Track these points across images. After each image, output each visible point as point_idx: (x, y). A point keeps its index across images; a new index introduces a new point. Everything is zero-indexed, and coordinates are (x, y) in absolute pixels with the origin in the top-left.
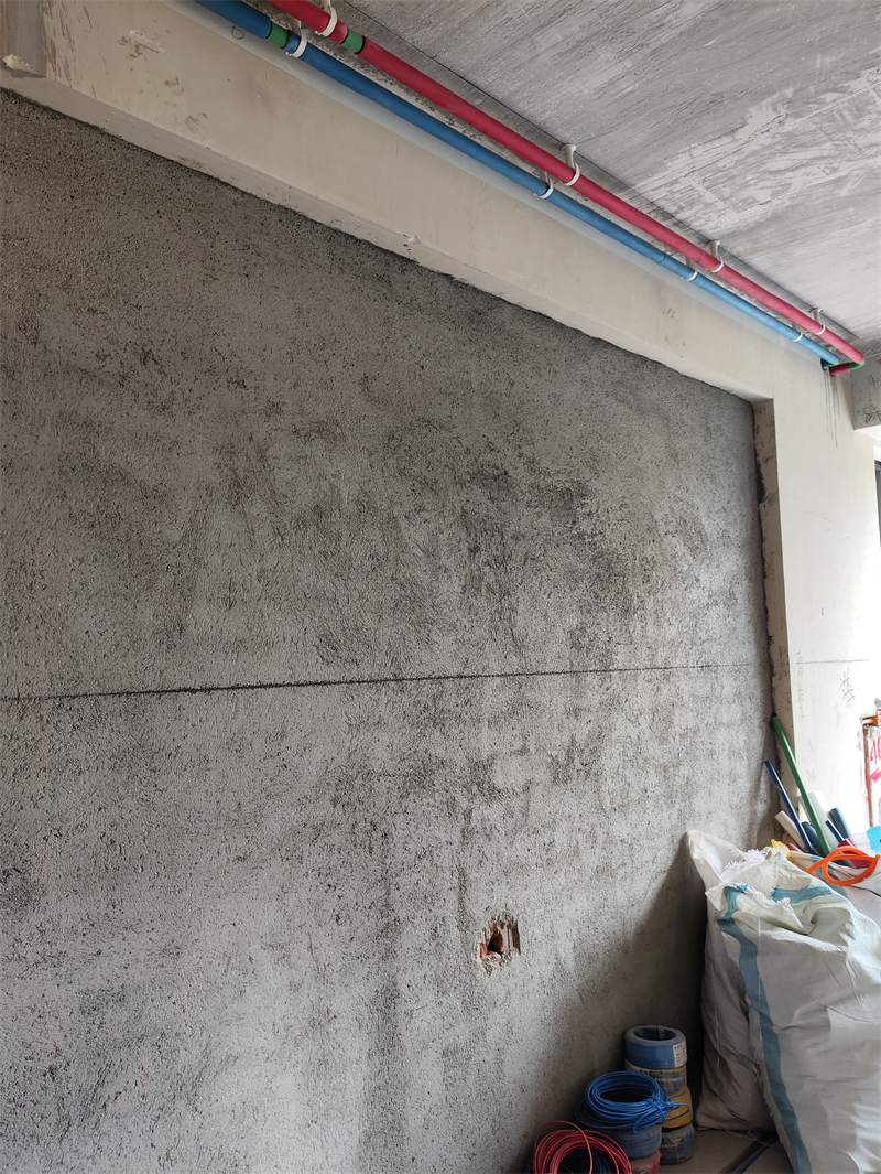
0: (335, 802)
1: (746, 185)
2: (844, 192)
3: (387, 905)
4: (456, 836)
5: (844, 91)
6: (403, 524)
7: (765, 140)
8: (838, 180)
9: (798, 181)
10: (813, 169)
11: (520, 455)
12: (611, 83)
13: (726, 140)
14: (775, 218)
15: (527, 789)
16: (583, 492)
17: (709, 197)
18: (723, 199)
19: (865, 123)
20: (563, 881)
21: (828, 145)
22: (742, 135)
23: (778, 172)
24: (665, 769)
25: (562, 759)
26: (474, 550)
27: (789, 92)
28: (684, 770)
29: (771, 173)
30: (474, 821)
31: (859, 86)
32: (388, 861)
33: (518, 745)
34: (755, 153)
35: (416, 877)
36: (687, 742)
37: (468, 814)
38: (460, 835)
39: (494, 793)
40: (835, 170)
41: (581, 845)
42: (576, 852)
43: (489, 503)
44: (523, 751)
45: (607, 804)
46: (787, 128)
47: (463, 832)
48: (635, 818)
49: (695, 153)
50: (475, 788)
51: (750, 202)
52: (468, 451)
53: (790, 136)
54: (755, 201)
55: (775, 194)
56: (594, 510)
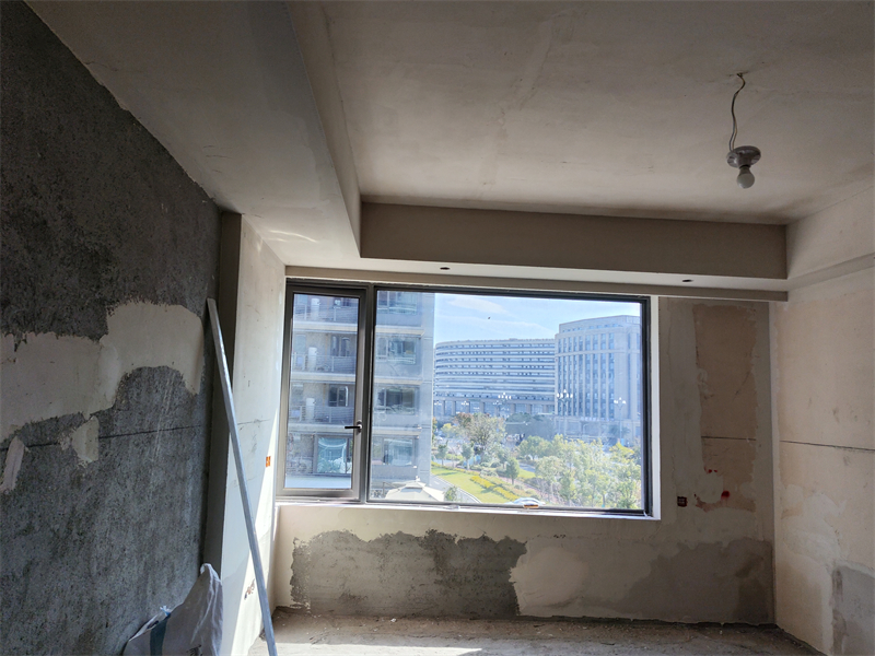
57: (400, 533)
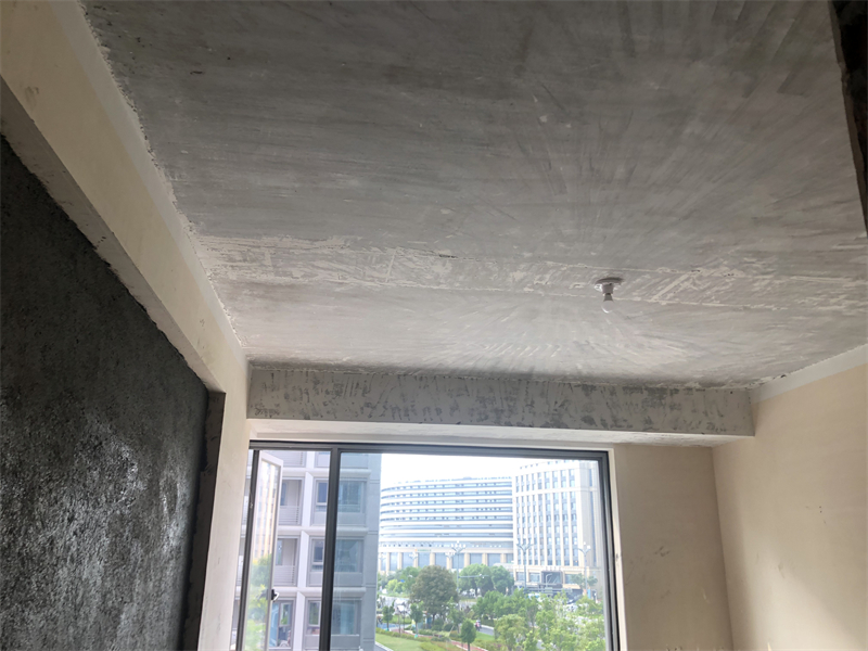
1: (294, 266)
2: (338, 290)
5: (383, 250)
7: (326, 251)
8: (341, 284)
9: (322, 275)
10: (335, 274)
12: (278, 188)
13: (307, 242)
14: (292, 286)
17: (268, 262)
18: (274, 266)
19: (378, 266)
21: (353, 268)
22: (317, 244)
23: (318, 268)
27: (359, 238)
29: (313, 266)
31: (390, 251)
34: (316, 254)
40: (346, 279)
46: (343, 252)
49: (285, 240)
51: (285, 274)
53: (341, 255)
54: (291, 275)
55: (302, 277)
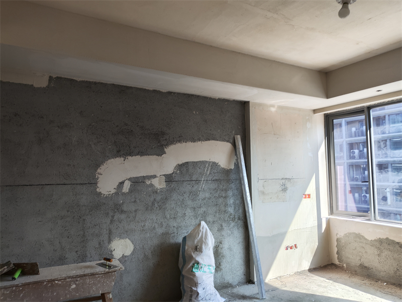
0: (68, 211)
3: (84, 236)
4: (108, 221)
6: (93, 146)
11: (138, 126)
15: (136, 211)
16: (163, 134)
20: (148, 235)
24: (194, 208)
25: (150, 204)
26: (118, 151)
28: (203, 209)
30: (115, 218)
32: (85, 226)
33: (133, 200)
35: (94, 230)
36: (205, 201)
37: (113, 217)
38: (110, 221)
39: (122, 212)
41: (156, 227)
42: (154, 228)
43: (125, 139)
44: (135, 201)
45: (168, 216)
47: (111, 221)
48: (180, 221)
50: (116, 210)
52: (117, 126)
56: (168, 138)
57: (387, 239)
